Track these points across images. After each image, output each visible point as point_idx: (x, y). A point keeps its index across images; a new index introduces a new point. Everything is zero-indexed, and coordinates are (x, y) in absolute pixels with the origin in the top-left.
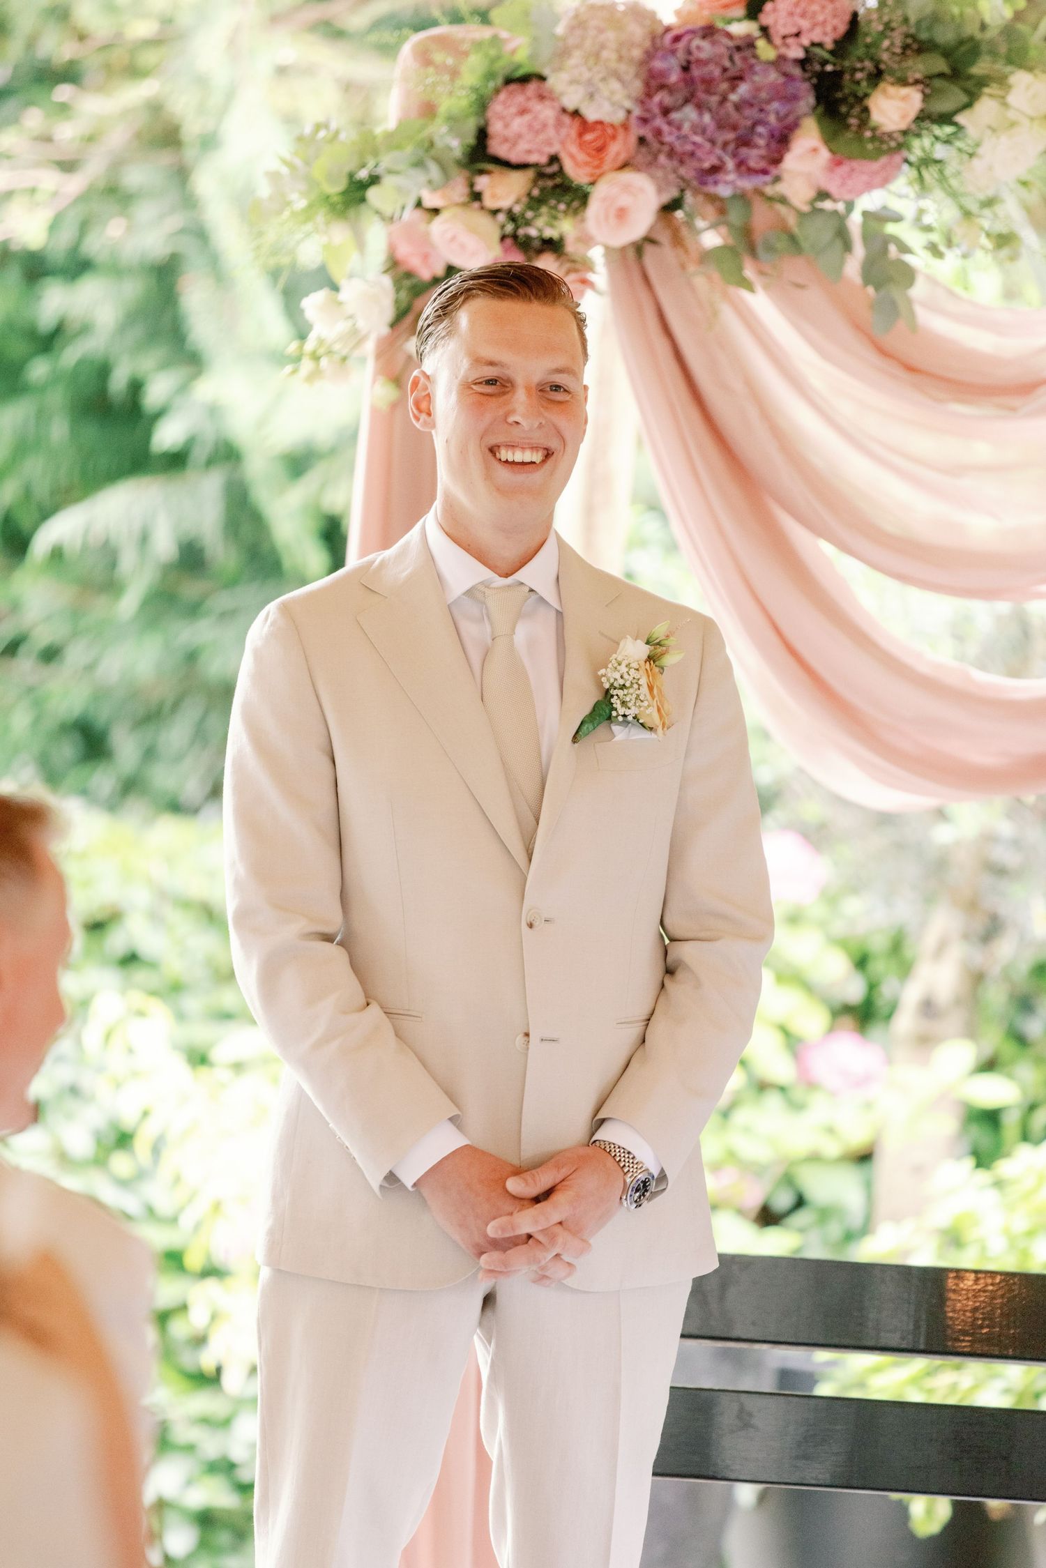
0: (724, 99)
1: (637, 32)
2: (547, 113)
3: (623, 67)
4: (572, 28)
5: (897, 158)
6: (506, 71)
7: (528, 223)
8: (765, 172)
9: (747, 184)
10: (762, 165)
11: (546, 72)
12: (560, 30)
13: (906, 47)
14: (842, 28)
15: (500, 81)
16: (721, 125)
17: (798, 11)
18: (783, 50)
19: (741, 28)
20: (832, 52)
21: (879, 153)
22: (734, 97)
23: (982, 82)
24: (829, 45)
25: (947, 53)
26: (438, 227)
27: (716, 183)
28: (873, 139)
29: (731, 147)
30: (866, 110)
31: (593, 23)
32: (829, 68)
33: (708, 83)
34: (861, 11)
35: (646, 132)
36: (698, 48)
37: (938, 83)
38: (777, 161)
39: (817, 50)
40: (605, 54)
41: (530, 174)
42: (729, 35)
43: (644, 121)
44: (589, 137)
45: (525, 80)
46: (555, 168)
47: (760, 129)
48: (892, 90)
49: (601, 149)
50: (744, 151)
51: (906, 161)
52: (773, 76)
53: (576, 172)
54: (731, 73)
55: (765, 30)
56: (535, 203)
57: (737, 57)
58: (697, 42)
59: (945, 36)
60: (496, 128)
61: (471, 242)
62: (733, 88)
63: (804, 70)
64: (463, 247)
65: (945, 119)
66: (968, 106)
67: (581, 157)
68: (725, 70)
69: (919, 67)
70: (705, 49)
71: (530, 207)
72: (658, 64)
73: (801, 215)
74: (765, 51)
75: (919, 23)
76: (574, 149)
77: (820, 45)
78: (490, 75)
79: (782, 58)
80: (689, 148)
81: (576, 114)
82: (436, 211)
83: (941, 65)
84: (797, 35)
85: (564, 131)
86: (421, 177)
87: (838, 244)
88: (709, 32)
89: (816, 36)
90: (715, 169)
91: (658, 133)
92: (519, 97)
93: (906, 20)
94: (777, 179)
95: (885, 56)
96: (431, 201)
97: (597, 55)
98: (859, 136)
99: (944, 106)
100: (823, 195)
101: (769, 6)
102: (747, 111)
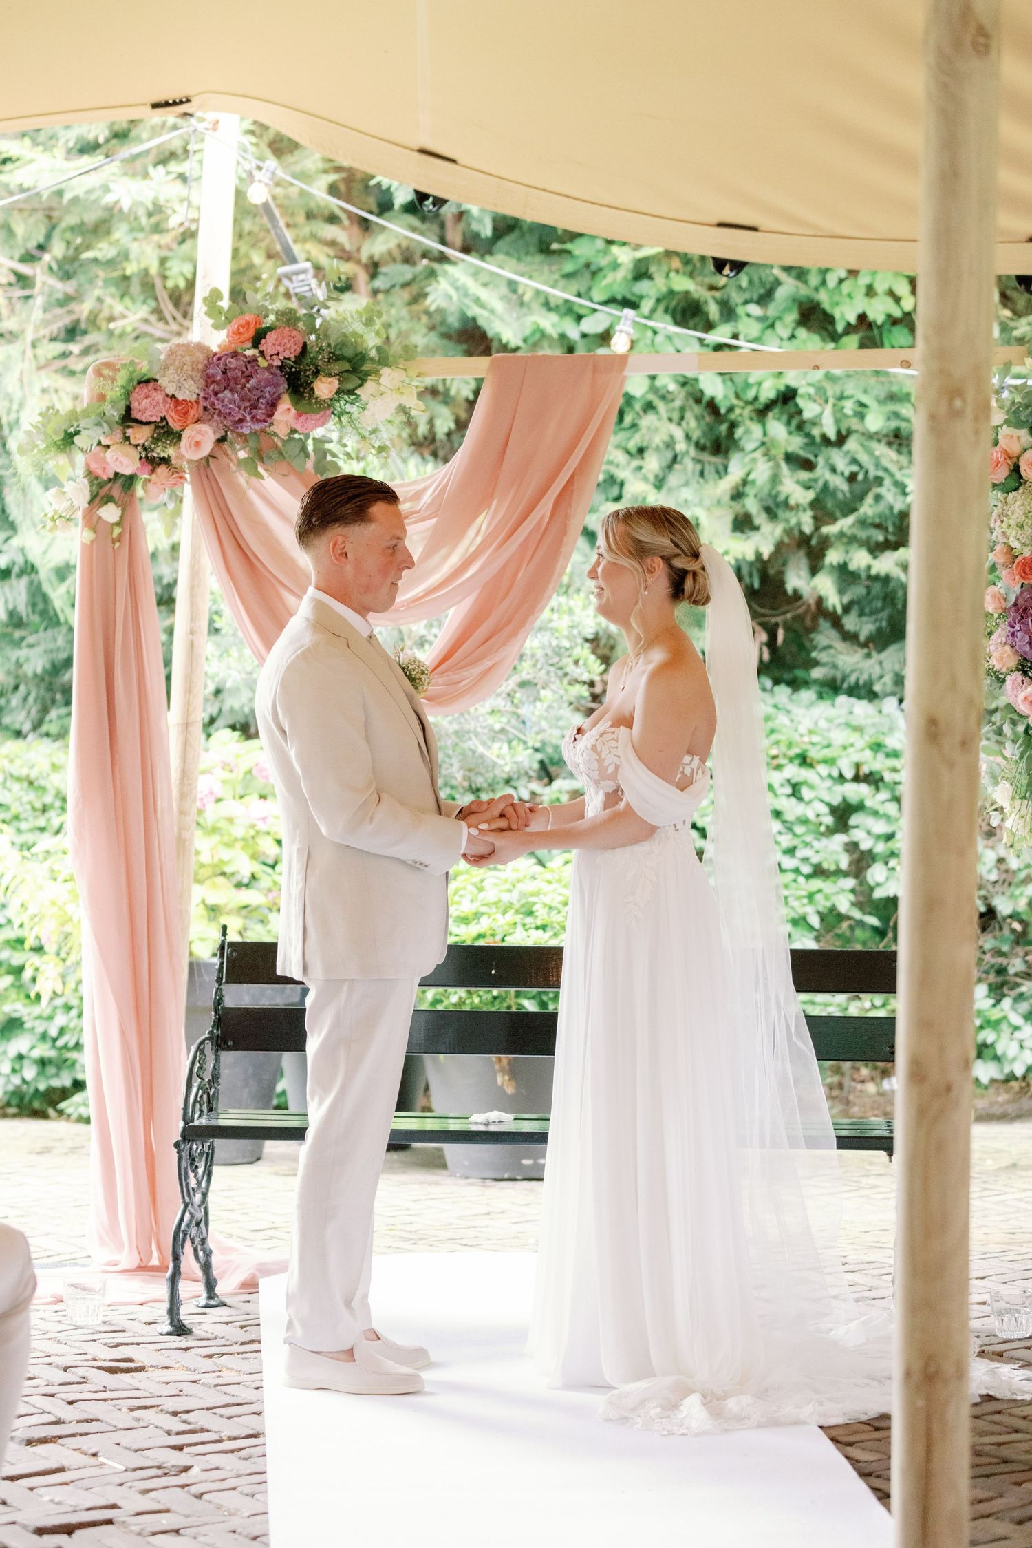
0: (244, 386)
1: (201, 357)
2: (159, 397)
3: (194, 374)
4: (169, 356)
5: (329, 412)
6: (139, 378)
7: (153, 451)
8: (265, 421)
9: (257, 427)
10: (264, 417)
11: (157, 377)
12: (162, 357)
13: (330, 358)
14: (299, 350)
15: (135, 383)
16: (242, 400)
17: (277, 343)
18: (271, 362)
19: (250, 352)
20: (294, 362)
21: (319, 410)
22: (248, 385)
23: (367, 374)
24: (293, 359)
25: (350, 360)
26: (109, 454)
27: (242, 427)
28: (316, 403)
29: (248, 409)
30: (313, 389)
31: (179, 353)
32: (293, 370)
33: (236, 379)
34: (308, 343)
35: (207, 404)
36: (230, 362)
37: (346, 375)
38: (271, 415)
39: (287, 361)
40: (185, 367)
41: (153, 426)
42: (246, 357)
43: (206, 398)
44: (179, 408)
45: (147, 381)
46: (164, 423)
47: (262, 401)
48: (324, 379)
49: (186, 413)
50: (255, 411)
51: (333, 413)
52: (267, 375)
53: (174, 425)
54: (247, 373)
55: (262, 353)
56: (156, 440)
57: (249, 366)
58: (229, 359)
59: (348, 352)
60: (135, 405)
61: (125, 460)
62: (248, 381)
63: (282, 371)
64: (121, 463)
65: (350, 392)
66: (361, 385)
67: (176, 417)
68: (243, 372)
69: (336, 367)
70: (233, 363)
71: (153, 443)
72: (211, 371)
73: (284, 442)
74: (262, 363)
75: (336, 346)
76: (173, 414)
77: (288, 359)
78: (131, 380)
79: (271, 366)
80: (228, 411)
81: (173, 397)
82: (108, 447)
83: (347, 366)
84: (278, 354)
85: (168, 406)
86: (99, 430)
87: (302, 454)
88: (235, 354)
89: (287, 354)
90: (241, 421)
91: (213, 404)
92: (145, 390)
93: (329, 345)
94: (272, 424)
95: (320, 363)
96: (105, 442)
97: (182, 369)
98: (310, 403)
99: (349, 386)
100: (294, 431)
101: (263, 341)
102: (255, 392)
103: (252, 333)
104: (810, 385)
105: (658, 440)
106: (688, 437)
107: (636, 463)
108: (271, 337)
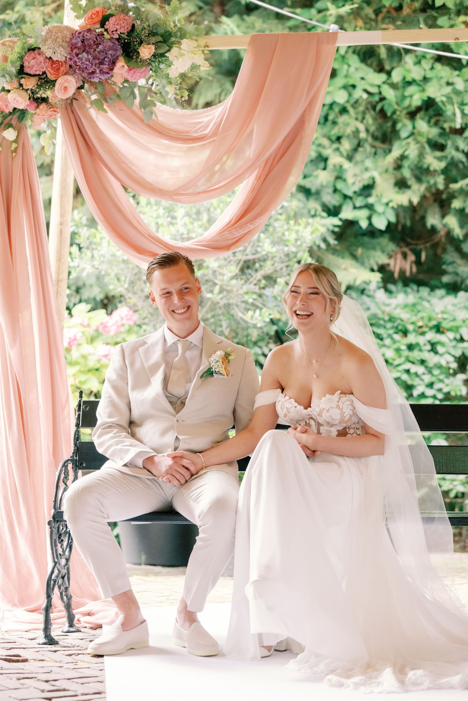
0: (95, 50)
1: (69, 36)
2: (41, 59)
3: (64, 44)
4: (47, 33)
5: (149, 68)
6: (29, 47)
7: (37, 93)
8: (108, 73)
9: (103, 77)
10: (107, 70)
11: (40, 46)
12: (43, 33)
13: (149, 34)
14: (130, 28)
15: (26, 50)
16: (94, 59)
17: (116, 23)
18: (112, 35)
19: (99, 30)
20: (127, 36)
21: (142, 66)
22: (97, 50)
23: (173, 43)
24: (126, 34)
25: (162, 36)
26: (10, 96)
27: (94, 78)
28: (140, 62)
29: (98, 65)
30: (138, 53)
31: (54, 31)
32: (126, 41)
33: (90, 46)
34: (136, 25)
35: (71, 63)
36: (86, 35)
37: (159, 44)
38: (112, 69)
39: (122, 35)
40: (58, 40)
41: (37, 78)
42: (95, 32)
43: (71, 59)
44: (54, 66)
45: (34, 49)
46: (45, 76)
47: (106, 59)
48: (146, 46)
49: (58, 69)
50: (102, 66)
51: (151, 69)
52: (110, 43)
53: (51, 77)
54: (97, 42)
55: (106, 30)
56: (39, 86)
57: (98, 38)
58: (86, 33)
59: (161, 31)
60: (26, 64)
61: (20, 99)
62: (97, 47)
63: (119, 42)
64: (17, 101)
65: (162, 55)
66: (169, 51)
67: (52, 72)
69: (153, 39)
70: (88, 36)
71: (37, 88)
72: (74, 41)
73: (120, 88)
74: (107, 36)
75: (153, 26)
76: (50, 70)
77: (124, 33)
78: (23, 48)
79: (112, 38)
80: (85, 66)
81: (50, 58)
82: (9, 91)
83: (160, 39)
84: (116, 31)
85: (47, 64)
86: (3, 80)
87: (132, 96)
88: (89, 30)
89: (122, 30)
90: (93, 73)
91: (75, 62)
92: (33, 54)
93: (149, 26)
94: (112, 76)
95: (143, 37)
96: (7, 87)
97: (56, 40)
98: (136, 61)
99: (161, 51)
100: (126, 81)
101: (107, 23)
102: (102, 54)
103: (100, 18)
104: (442, 96)
105: (349, 131)
106: (367, 130)
108: (112, 20)
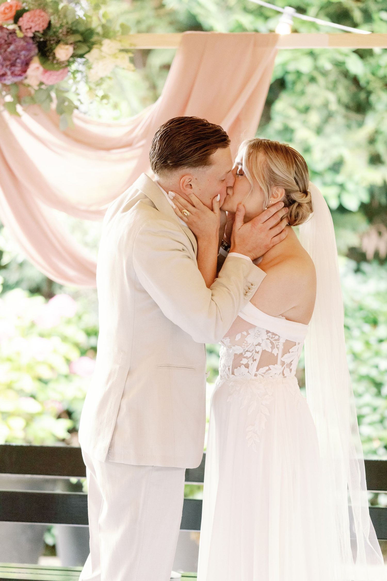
0: (5, 51)
5: (66, 70)
8: (20, 75)
9: (16, 80)
10: (19, 73)
13: (68, 32)
14: (46, 26)
16: (5, 59)
17: (30, 20)
18: (26, 34)
19: (12, 27)
20: (43, 34)
21: (59, 68)
22: (9, 50)
23: (93, 44)
24: (41, 32)
25: (82, 34)
27: (5, 80)
28: (57, 63)
29: (9, 67)
30: (54, 54)
32: (42, 40)
33: (1, 45)
34: (52, 21)
37: (79, 44)
38: (25, 71)
39: (37, 34)
42: (8, 29)
47: (18, 61)
48: (63, 47)
50: (13, 68)
51: (69, 71)
52: (22, 43)
54: (8, 41)
55: (20, 27)
57: (10, 36)
59: (82, 28)
62: (9, 47)
63: (34, 41)
65: (81, 56)
66: (89, 51)
68: (6, 41)
69: (72, 39)
73: (36, 91)
74: (20, 34)
75: (72, 23)
77: (38, 32)
79: (25, 37)
83: (79, 38)
84: (30, 28)
87: (48, 99)
88: (0, 28)
89: (37, 28)
90: (4, 75)
93: (67, 23)
94: (26, 78)
95: (61, 35)
98: (52, 62)
99: (80, 52)
100: (41, 83)
101: (21, 19)
102: (13, 55)
103: (13, 13)
105: (318, 102)
106: (339, 101)
107: (303, 117)
108: (26, 16)
